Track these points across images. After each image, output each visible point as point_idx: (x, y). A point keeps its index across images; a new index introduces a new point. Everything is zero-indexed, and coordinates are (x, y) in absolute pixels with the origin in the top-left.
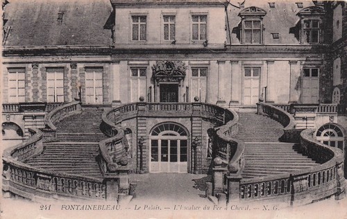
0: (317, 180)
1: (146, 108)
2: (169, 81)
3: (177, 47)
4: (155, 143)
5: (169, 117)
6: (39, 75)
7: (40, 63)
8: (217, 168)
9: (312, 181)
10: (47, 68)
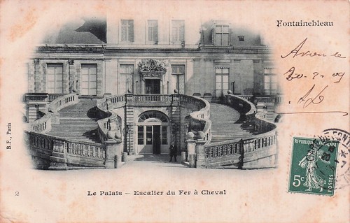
0: (261, 144)
1: (133, 98)
2: (152, 76)
3: (158, 47)
4: (141, 129)
5: (153, 107)
6: (41, 70)
7: (41, 59)
8: (189, 140)
9: (257, 144)
10: (48, 64)
